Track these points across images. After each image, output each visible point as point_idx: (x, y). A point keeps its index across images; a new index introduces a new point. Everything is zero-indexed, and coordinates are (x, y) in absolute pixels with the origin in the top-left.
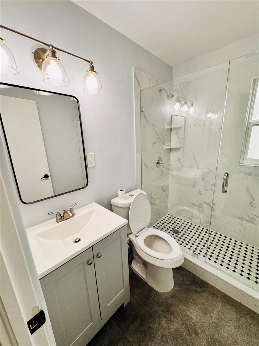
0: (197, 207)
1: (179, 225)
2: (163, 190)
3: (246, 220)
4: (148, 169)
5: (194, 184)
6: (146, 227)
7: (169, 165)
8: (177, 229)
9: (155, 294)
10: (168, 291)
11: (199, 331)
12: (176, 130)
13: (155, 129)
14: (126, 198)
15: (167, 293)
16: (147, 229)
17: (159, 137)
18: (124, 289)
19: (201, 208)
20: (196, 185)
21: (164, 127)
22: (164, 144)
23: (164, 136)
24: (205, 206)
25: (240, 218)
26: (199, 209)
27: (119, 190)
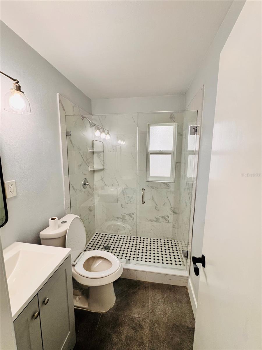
0: (121, 220)
1: (108, 241)
2: (91, 211)
3: (155, 221)
4: (76, 192)
5: (116, 200)
6: (82, 252)
7: (94, 186)
8: (107, 245)
9: (101, 318)
10: (112, 307)
11: (143, 323)
12: (98, 154)
13: (80, 152)
14: (59, 227)
15: (112, 309)
16: (83, 254)
17: (84, 160)
18: (70, 331)
19: (124, 219)
20: (119, 200)
21: (88, 150)
22: (88, 166)
23: (88, 159)
24: (127, 217)
25: (151, 221)
26: (123, 221)
27: (50, 219)
